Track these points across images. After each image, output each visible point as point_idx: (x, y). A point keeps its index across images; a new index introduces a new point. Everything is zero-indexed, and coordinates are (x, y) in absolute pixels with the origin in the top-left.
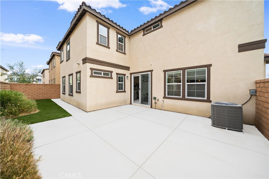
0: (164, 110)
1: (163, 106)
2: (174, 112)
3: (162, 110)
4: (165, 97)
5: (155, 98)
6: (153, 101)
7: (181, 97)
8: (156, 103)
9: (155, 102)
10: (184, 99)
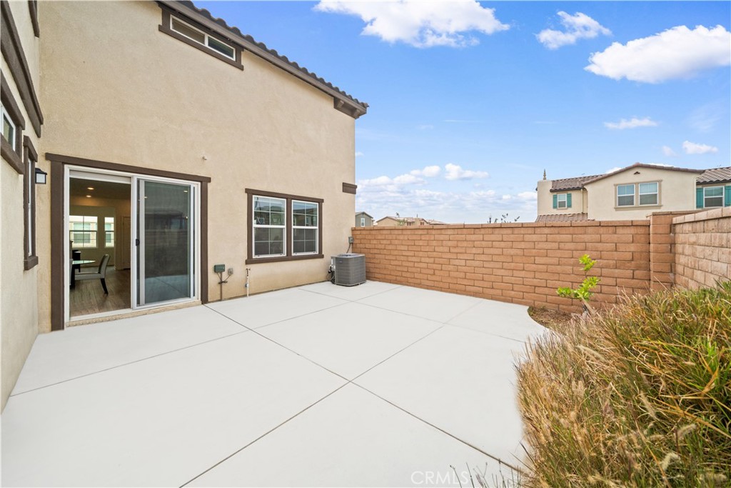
0: (250, 295)
1: (248, 285)
2: (272, 291)
3: (245, 296)
4: (250, 261)
5: (219, 269)
6: (213, 278)
7: (284, 255)
8: (221, 283)
9: (219, 281)
10: (289, 258)
